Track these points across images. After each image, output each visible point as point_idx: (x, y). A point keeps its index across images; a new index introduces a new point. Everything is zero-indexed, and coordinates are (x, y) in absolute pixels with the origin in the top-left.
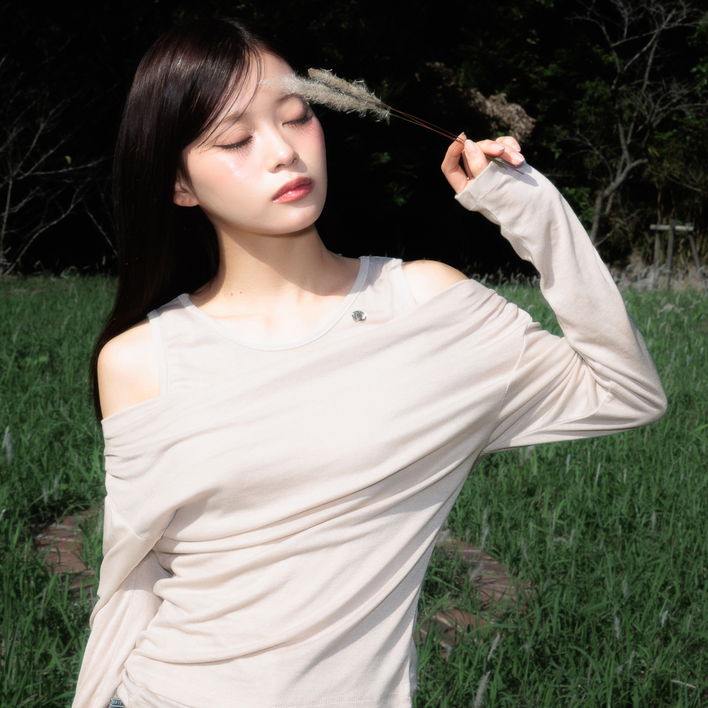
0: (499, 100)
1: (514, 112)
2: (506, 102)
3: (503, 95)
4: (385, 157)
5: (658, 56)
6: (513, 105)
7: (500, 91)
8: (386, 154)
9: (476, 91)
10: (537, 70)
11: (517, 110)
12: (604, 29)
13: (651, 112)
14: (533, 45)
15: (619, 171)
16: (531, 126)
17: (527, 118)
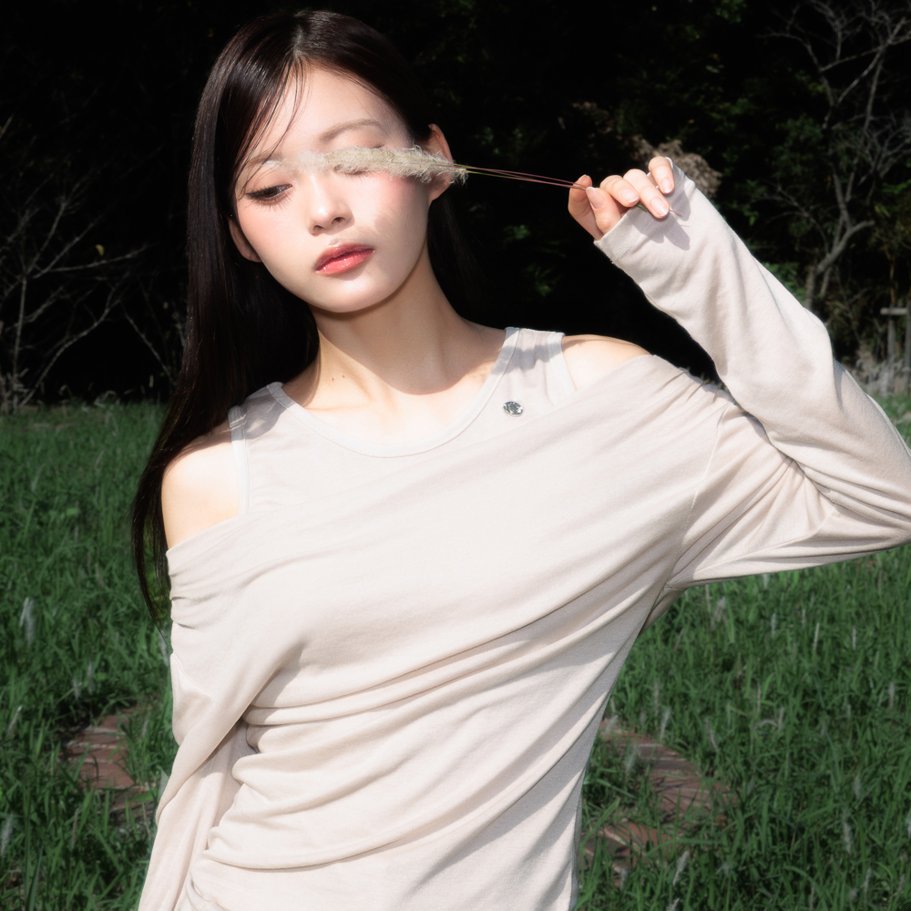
0: (672, 150)
1: (693, 164)
2: (681, 152)
3: (677, 143)
4: (522, 232)
5: (883, 82)
6: (691, 155)
7: (673, 137)
8: (522, 227)
9: (640, 139)
10: (721, 107)
11: (696, 162)
12: (809, 48)
13: (876, 157)
14: (714, 74)
15: (837, 239)
16: (715, 182)
17: (710, 173)
